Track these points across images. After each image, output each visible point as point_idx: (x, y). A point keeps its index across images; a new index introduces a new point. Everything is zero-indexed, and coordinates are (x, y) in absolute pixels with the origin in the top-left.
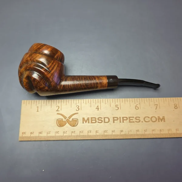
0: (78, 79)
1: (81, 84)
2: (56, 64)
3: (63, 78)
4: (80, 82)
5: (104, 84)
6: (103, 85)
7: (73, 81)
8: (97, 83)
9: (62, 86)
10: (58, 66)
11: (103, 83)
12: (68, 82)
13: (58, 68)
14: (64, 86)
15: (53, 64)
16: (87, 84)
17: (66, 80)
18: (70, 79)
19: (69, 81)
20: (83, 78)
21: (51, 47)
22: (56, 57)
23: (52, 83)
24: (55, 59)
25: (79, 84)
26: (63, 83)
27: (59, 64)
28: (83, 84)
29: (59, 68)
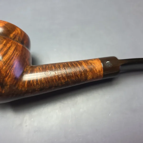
0: (53, 68)
1: (58, 76)
2: (11, 46)
3: (28, 69)
4: (56, 72)
5: (98, 70)
6: (96, 72)
7: (45, 71)
8: (85, 71)
9: (26, 83)
10: (16, 49)
11: (96, 70)
12: (35, 74)
13: (16, 53)
14: (29, 82)
15: (5, 45)
16: (70, 73)
17: (32, 72)
18: (39, 69)
19: (37, 72)
20: (61, 66)
21: (4, 21)
22: (12, 35)
23: (6, 79)
24: (11, 38)
25: (55, 76)
26: (28, 77)
27: (17, 45)
28: (62, 75)
29: (18, 53)
